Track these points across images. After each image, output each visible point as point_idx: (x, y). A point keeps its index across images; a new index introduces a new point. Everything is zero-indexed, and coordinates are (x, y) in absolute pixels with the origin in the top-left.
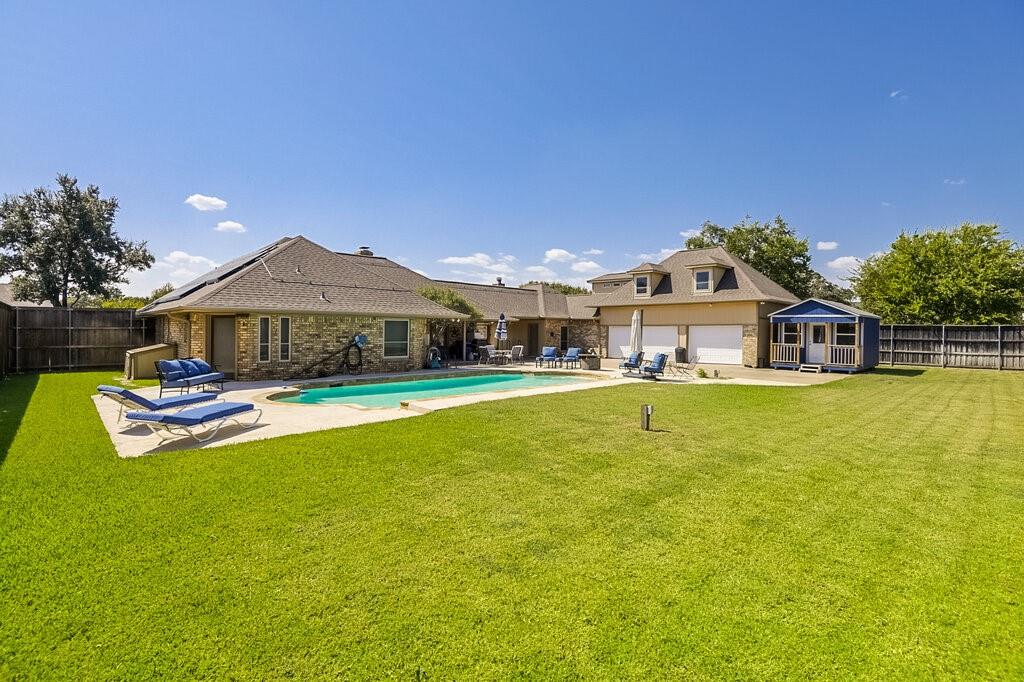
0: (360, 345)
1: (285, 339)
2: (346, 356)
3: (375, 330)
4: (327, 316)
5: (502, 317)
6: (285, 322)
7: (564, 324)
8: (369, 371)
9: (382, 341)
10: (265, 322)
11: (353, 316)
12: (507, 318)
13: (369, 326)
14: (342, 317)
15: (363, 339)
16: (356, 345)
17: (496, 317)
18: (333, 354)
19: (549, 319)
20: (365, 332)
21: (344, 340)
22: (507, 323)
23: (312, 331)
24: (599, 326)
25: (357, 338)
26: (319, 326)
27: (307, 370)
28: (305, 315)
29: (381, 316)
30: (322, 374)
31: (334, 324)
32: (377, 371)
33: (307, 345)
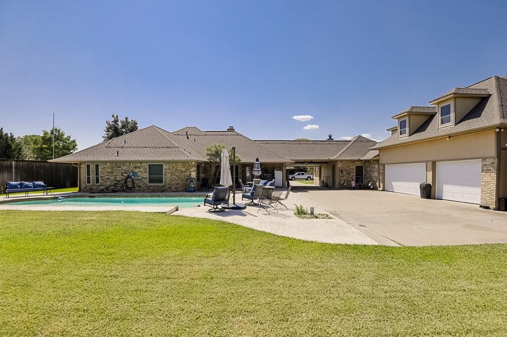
0: (133, 177)
1: (97, 174)
2: (126, 182)
3: (142, 169)
4: (116, 162)
5: (257, 160)
6: (97, 166)
7: (359, 164)
8: (139, 191)
9: (146, 175)
10: (88, 166)
11: (130, 162)
12: (260, 161)
13: (139, 167)
14: (124, 162)
15: (135, 174)
16: (130, 177)
17: (254, 160)
18: (119, 181)
19: (342, 161)
20: (137, 170)
21: (125, 175)
22: (261, 164)
23: (109, 170)
24: (379, 164)
25: (131, 174)
26: (112, 168)
27: (107, 189)
28: (105, 162)
29: (146, 162)
30: (114, 191)
31: (120, 167)
32: (144, 191)
33: (107, 177)
